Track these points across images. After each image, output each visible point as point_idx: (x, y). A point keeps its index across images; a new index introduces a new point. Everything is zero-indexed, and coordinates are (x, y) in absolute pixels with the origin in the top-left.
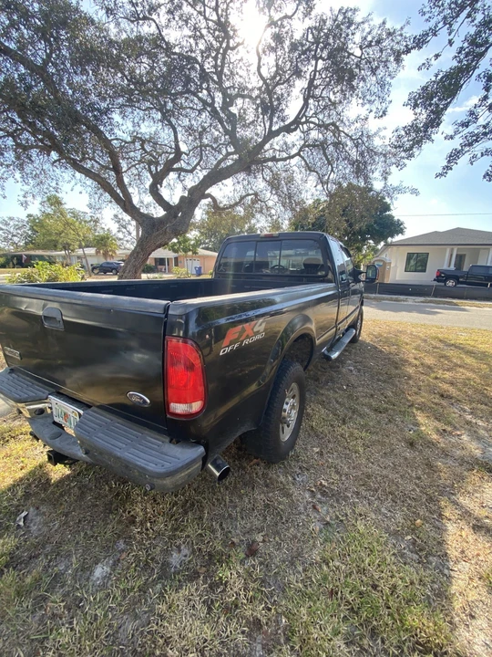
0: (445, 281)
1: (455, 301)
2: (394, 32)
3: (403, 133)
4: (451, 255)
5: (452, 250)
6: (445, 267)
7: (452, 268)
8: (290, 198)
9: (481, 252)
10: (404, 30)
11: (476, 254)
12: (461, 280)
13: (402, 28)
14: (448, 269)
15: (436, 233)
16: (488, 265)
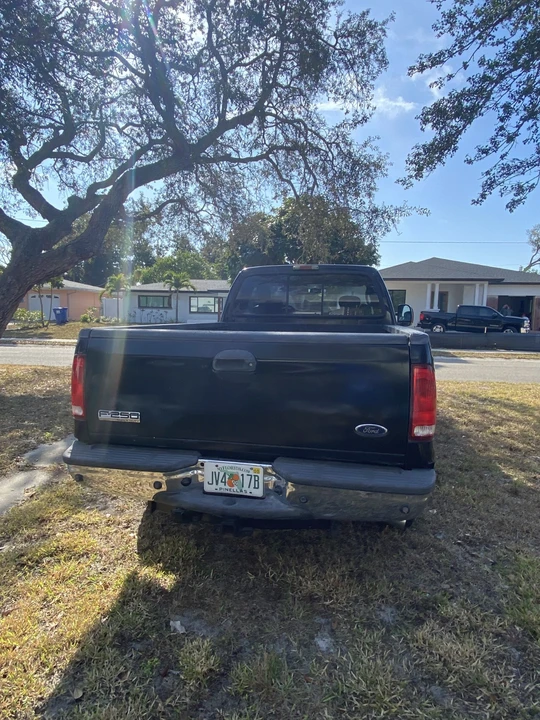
0: (431, 327)
1: (451, 351)
2: (375, 26)
3: (422, 151)
4: (433, 294)
5: (433, 286)
6: (427, 309)
7: (436, 309)
8: (235, 210)
9: (466, 288)
10: (387, 26)
11: (460, 291)
12: (449, 324)
13: (384, 23)
14: (432, 310)
15: (411, 264)
16: (476, 305)
